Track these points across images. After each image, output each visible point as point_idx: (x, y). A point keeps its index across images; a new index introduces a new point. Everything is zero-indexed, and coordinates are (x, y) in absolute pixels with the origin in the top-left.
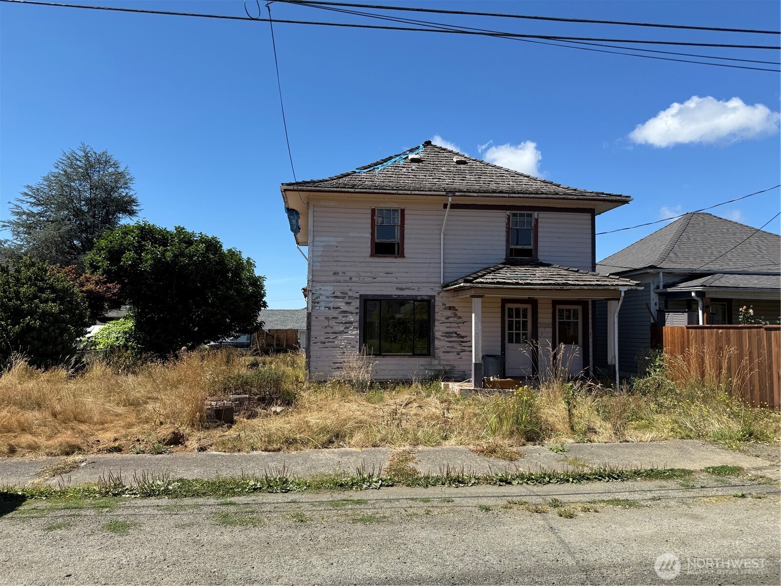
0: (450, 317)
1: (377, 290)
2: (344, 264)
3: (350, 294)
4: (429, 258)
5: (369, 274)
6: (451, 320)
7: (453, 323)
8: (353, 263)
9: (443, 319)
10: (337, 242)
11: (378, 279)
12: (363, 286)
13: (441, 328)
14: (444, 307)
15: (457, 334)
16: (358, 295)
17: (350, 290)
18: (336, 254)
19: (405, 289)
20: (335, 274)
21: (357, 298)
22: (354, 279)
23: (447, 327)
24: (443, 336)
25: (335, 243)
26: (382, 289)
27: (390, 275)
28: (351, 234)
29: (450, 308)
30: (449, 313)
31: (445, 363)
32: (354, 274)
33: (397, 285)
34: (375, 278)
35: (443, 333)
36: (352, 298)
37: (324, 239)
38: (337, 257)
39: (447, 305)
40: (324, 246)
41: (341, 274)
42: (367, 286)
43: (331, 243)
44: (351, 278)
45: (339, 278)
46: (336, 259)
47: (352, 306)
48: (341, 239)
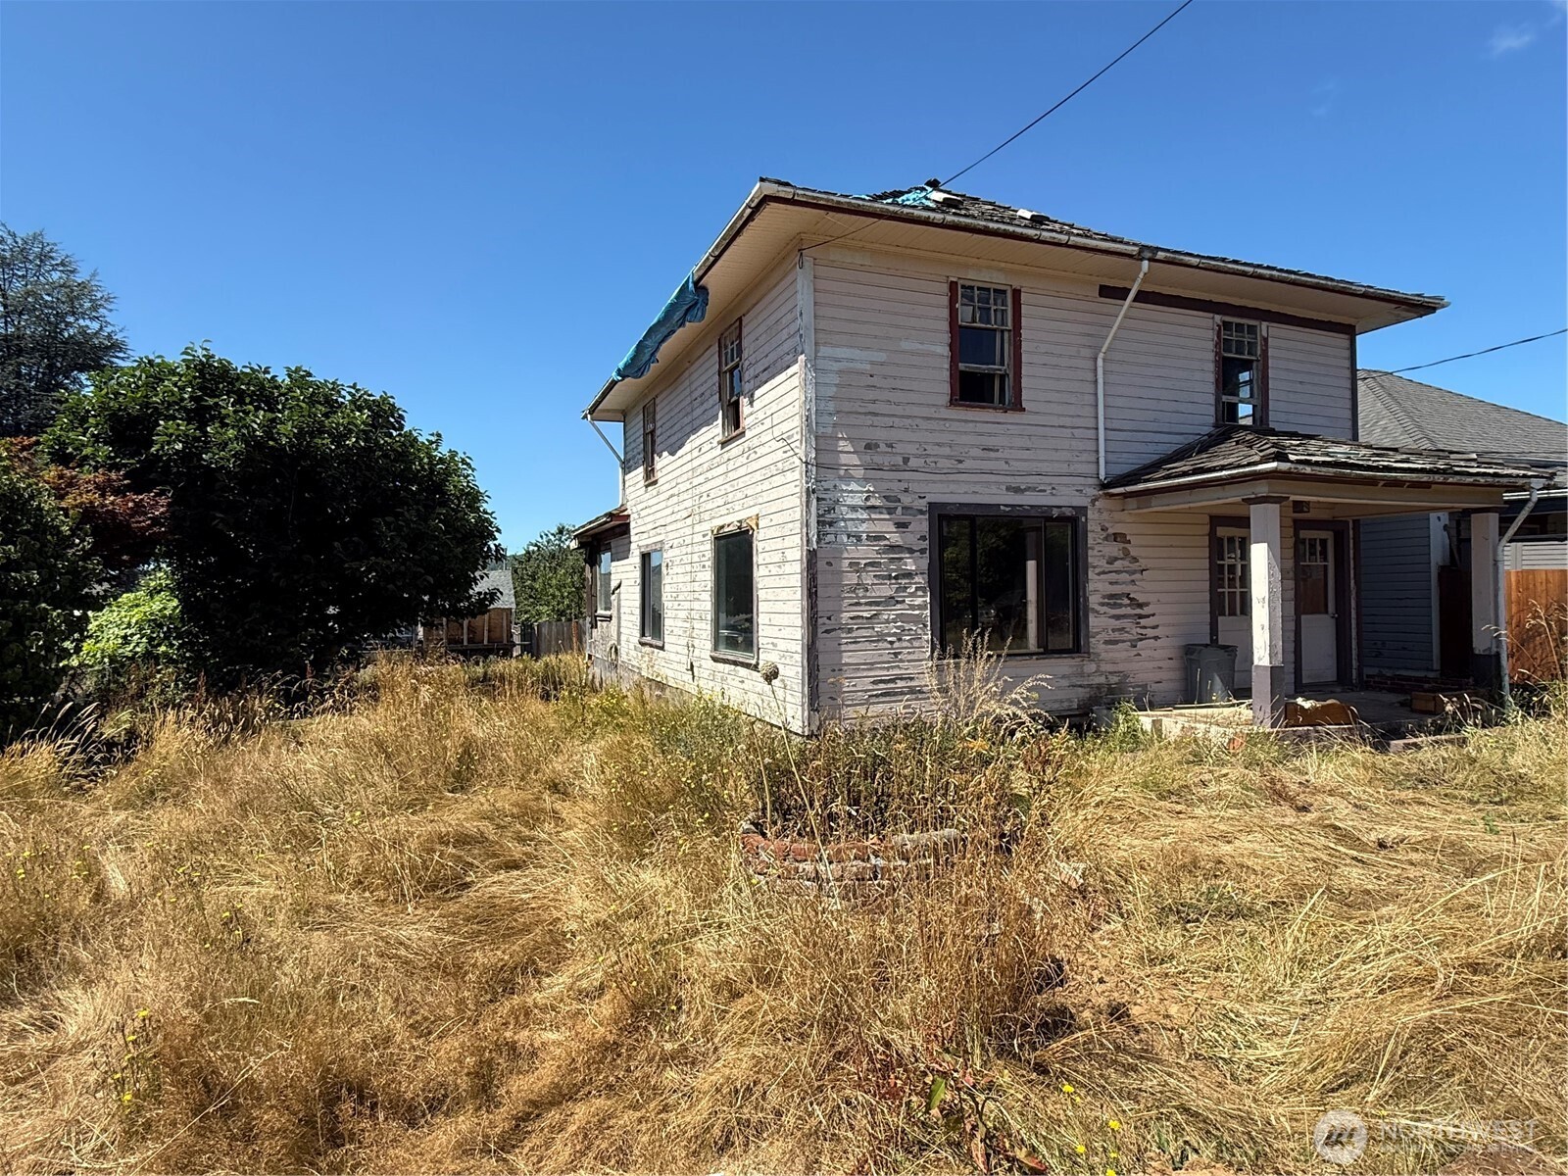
0: (1116, 559)
1: (966, 493)
2: (889, 421)
3: (906, 500)
4: (1072, 416)
5: (947, 451)
6: (1118, 564)
7: (1122, 572)
8: (910, 421)
9: (1103, 562)
10: (872, 363)
11: (968, 464)
12: (934, 482)
13: (1099, 586)
14: (1105, 535)
15: (1130, 599)
16: (922, 504)
17: (906, 490)
18: (871, 395)
19: (1026, 490)
20: (868, 447)
21: (921, 512)
22: (913, 463)
23: (1111, 583)
24: (1102, 604)
25: (868, 367)
26: (977, 488)
27: (992, 454)
28: (905, 345)
29: (1116, 537)
30: (1113, 549)
31: (1109, 668)
32: (911, 449)
33: (1009, 479)
34: (960, 462)
35: (1104, 597)
36: (910, 512)
37: (840, 352)
38: (874, 402)
39: (1111, 531)
40: (840, 372)
41: (883, 447)
42: (941, 481)
43: (858, 366)
44: (906, 460)
45: (878, 459)
46: (871, 408)
47: (912, 532)
48: (882, 357)
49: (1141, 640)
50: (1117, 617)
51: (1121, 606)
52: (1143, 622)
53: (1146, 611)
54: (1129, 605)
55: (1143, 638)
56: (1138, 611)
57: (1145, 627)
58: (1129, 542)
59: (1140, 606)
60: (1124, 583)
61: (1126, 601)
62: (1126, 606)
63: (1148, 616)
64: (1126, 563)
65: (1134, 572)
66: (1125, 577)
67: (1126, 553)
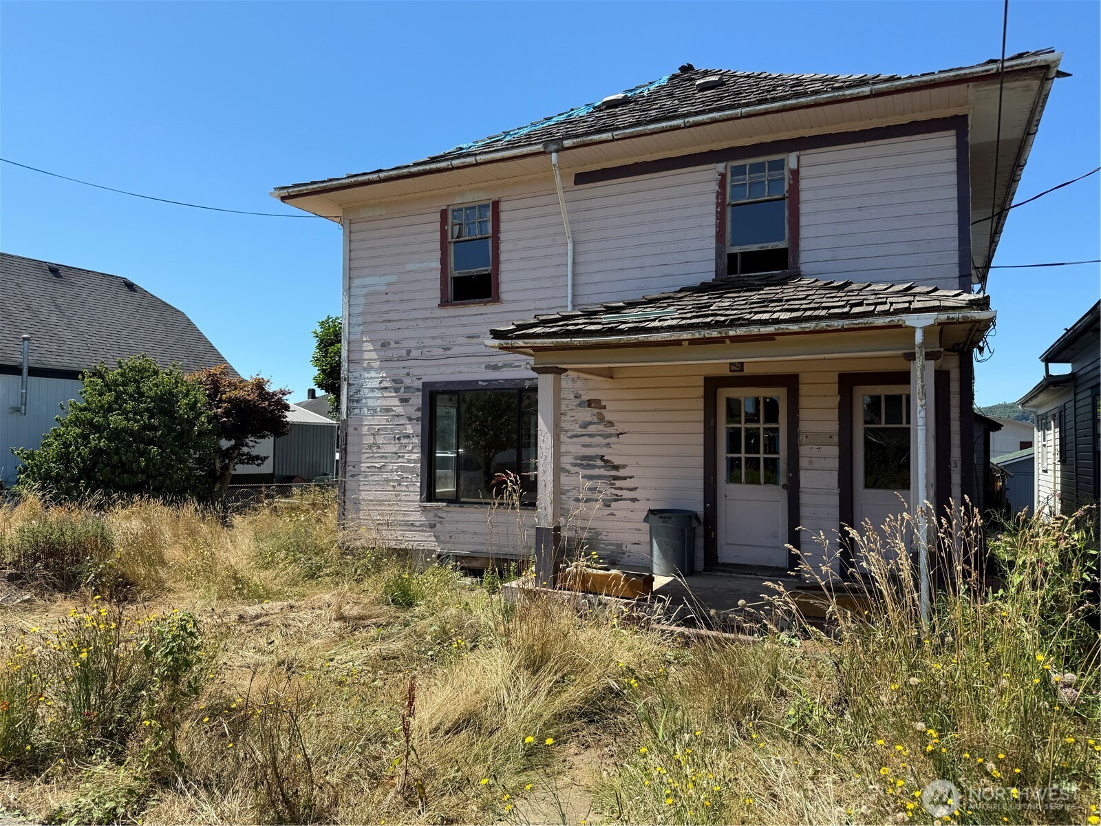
0: (591, 423)
1: (452, 373)
2: (398, 325)
3: (407, 382)
4: (549, 298)
5: (439, 342)
6: (592, 429)
7: (596, 435)
8: (412, 323)
9: (576, 428)
10: (388, 284)
11: (455, 350)
12: (429, 366)
13: (572, 448)
14: (578, 401)
15: (603, 460)
16: (418, 384)
17: (408, 374)
18: (386, 307)
19: (502, 367)
20: (383, 345)
21: (418, 390)
22: (414, 353)
23: (584, 446)
24: (576, 465)
25: (384, 288)
26: (462, 369)
27: (474, 341)
28: (410, 267)
29: (590, 403)
30: (587, 414)
32: (413, 343)
33: (487, 359)
34: (449, 349)
35: (576, 458)
36: (411, 390)
37: (368, 281)
38: (387, 312)
39: (585, 398)
40: (367, 294)
41: (393, 345)
42: (434, 366)
43: (379, 288)
44: (409, 352)
45: (389, 353)
46: (386, 317)
47: (411, 405)
48: (393, 278)
49: (616, 500)
50: (590, 478)
51: (594, 467)
52: (618, 483)
53: (622, 473)
54: (602, 467)
55: (618, 499)
56: (614, 473)
57: (621, 489)
58: (604, 407)
59: (616, 468)
60: (597, 446)
61: (600, 463)
62: (599, 467)
63: (624, 478)
64: (601, 427)
65: (610, 436)
66: (599, 440)
67: (601, 419)
